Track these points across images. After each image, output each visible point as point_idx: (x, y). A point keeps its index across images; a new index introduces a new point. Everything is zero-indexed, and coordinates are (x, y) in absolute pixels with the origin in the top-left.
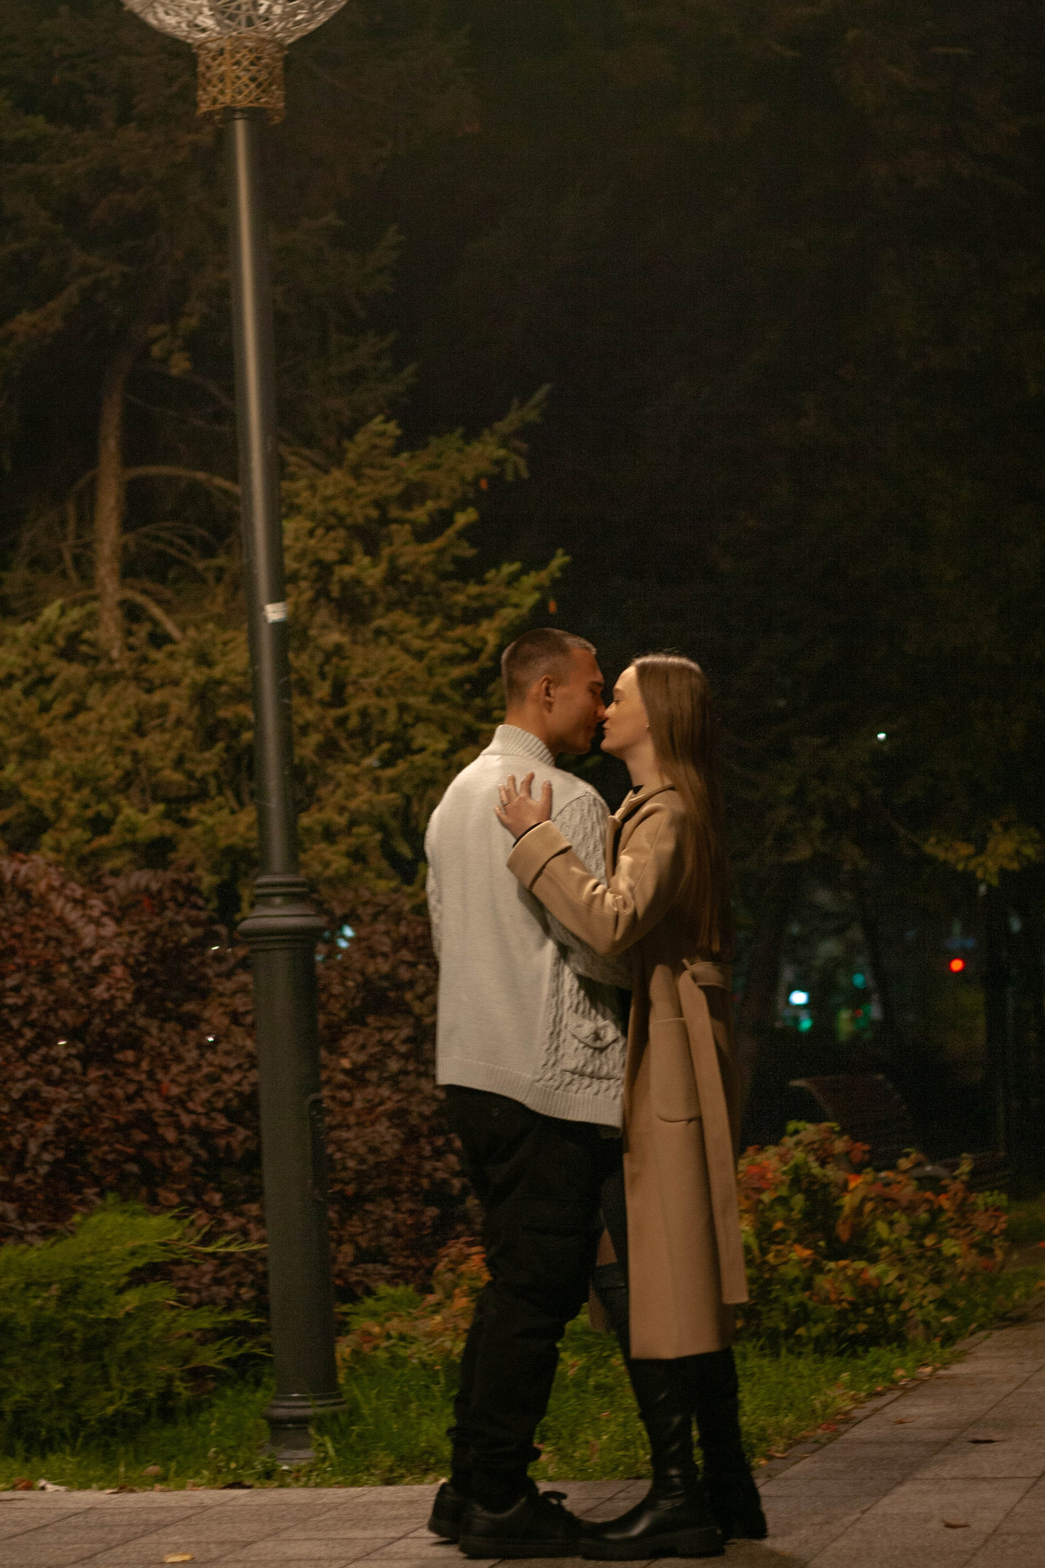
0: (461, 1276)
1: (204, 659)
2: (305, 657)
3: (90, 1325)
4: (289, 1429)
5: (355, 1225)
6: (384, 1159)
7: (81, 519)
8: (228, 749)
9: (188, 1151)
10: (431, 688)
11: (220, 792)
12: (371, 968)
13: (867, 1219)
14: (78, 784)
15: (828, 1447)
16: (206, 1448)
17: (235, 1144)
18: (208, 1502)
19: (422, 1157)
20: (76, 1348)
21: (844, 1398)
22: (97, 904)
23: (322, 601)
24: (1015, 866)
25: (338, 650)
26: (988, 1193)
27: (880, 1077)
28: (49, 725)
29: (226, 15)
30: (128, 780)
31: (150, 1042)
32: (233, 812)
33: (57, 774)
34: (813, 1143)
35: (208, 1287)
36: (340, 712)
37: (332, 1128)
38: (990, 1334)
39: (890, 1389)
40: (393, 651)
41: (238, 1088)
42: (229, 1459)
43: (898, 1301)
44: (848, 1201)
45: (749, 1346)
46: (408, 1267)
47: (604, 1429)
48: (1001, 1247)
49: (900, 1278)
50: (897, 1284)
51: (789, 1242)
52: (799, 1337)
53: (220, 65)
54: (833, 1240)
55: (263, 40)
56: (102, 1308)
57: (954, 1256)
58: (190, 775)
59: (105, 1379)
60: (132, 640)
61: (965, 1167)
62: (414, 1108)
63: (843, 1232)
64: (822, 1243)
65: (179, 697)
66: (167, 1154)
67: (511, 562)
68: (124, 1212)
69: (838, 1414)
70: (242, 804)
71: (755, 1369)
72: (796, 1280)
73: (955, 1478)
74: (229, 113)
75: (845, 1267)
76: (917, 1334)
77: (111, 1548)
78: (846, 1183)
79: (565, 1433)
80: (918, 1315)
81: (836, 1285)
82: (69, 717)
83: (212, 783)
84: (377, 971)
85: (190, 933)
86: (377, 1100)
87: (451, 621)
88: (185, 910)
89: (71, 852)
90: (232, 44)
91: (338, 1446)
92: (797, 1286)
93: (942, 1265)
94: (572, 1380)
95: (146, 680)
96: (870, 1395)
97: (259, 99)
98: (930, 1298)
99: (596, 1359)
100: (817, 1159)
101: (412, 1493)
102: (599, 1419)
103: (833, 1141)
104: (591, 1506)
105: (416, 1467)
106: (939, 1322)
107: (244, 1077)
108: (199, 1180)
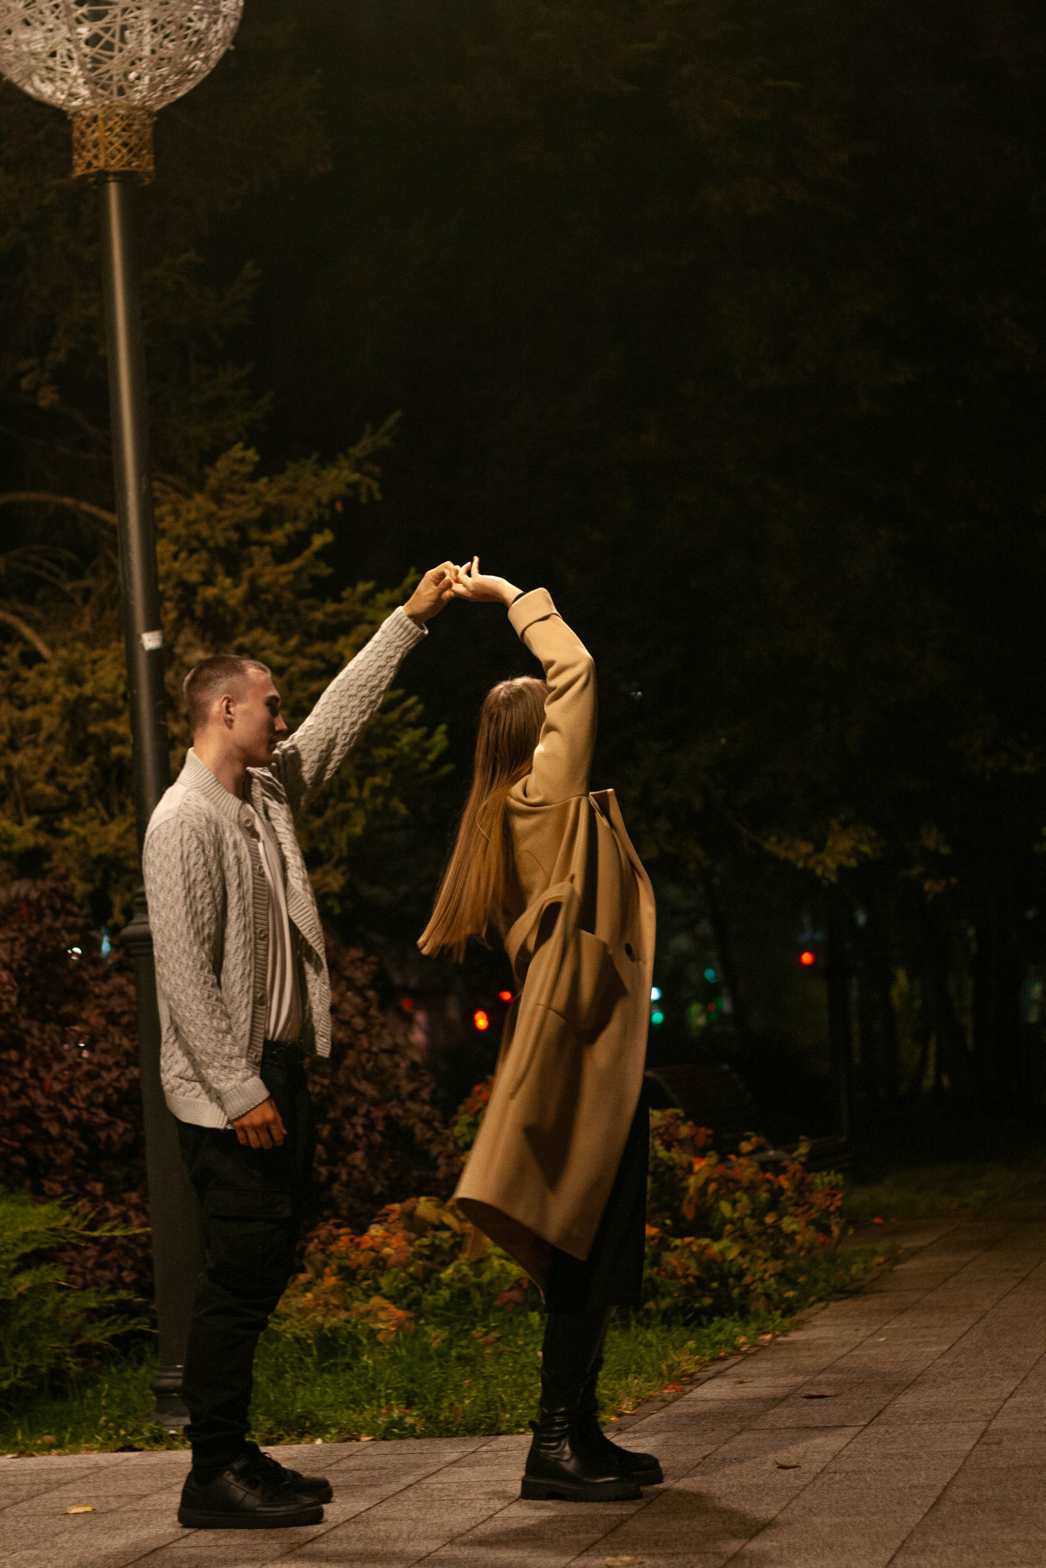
0: (330, 1256)
1: (74, 678)
4: (175, 1397)
8: (97, 763)
9: (70, 1144)
11: (91, 804)
13: (711, 1199)
15: (673, 1404)
16: (97, 1417)
17: (115, 1137)
18: (103, 1463)
21: (690, 1362)
23: (187, 620)
24: (853, 863)
26: (824, 1173)
27: (725, 1067)
29: (99, 85)
30: (3, 794)
31: (33, 1042)
32: (103, 823)
35: (92, 1270)
38: (827, 1305)
39: (732, 1355)
41: (116, 1084)
42: (120, 1426)
43: (741, 1275)
44: (693, 1182)
47: (466, 1394)
48: (837, 1223)
49: (743, 1254)
50: (740, 1260)
52: (648, 1311)
53: (93, 132)
54: (678, 1218)
55: (134, 108)
57: (794, 1233)
58: (62, 788)
61: (804, 1149)
63: (689, 1212)
64: (668, 1222)
65: (50, 714)
66: (50, 1147)
67: (366, 580)
68: (13, 1201)
69: (683, 1375)
70: (112, 816)
73: (789, 1428)
74: (102, 177)
75: (690, 1244)
76: (759, 1306)
77: (17, 1503)
78: (691, 1166)
79: (430, 1398)
80: (760, 1288)
81: (683, 1261)
83: (84, 795)
85: (67, 938)
87: (309, 638)
88: (62, 917)
90: (105, 112)
93: (782, 1241)
94: (436, 1351)
95: (18, 698)
96: (715, 1360)
97: (130, 163)
98: (771, 1272)
99: (458, 1333)
100: (663, 1143)
101: (291, 1451)
102: (461, 1386)
103: (678, 1126)
104: (456, 1458)
105: (293, 1430)
106: (781, 1295)
107: (123, 1074)
108: (80, 1171)
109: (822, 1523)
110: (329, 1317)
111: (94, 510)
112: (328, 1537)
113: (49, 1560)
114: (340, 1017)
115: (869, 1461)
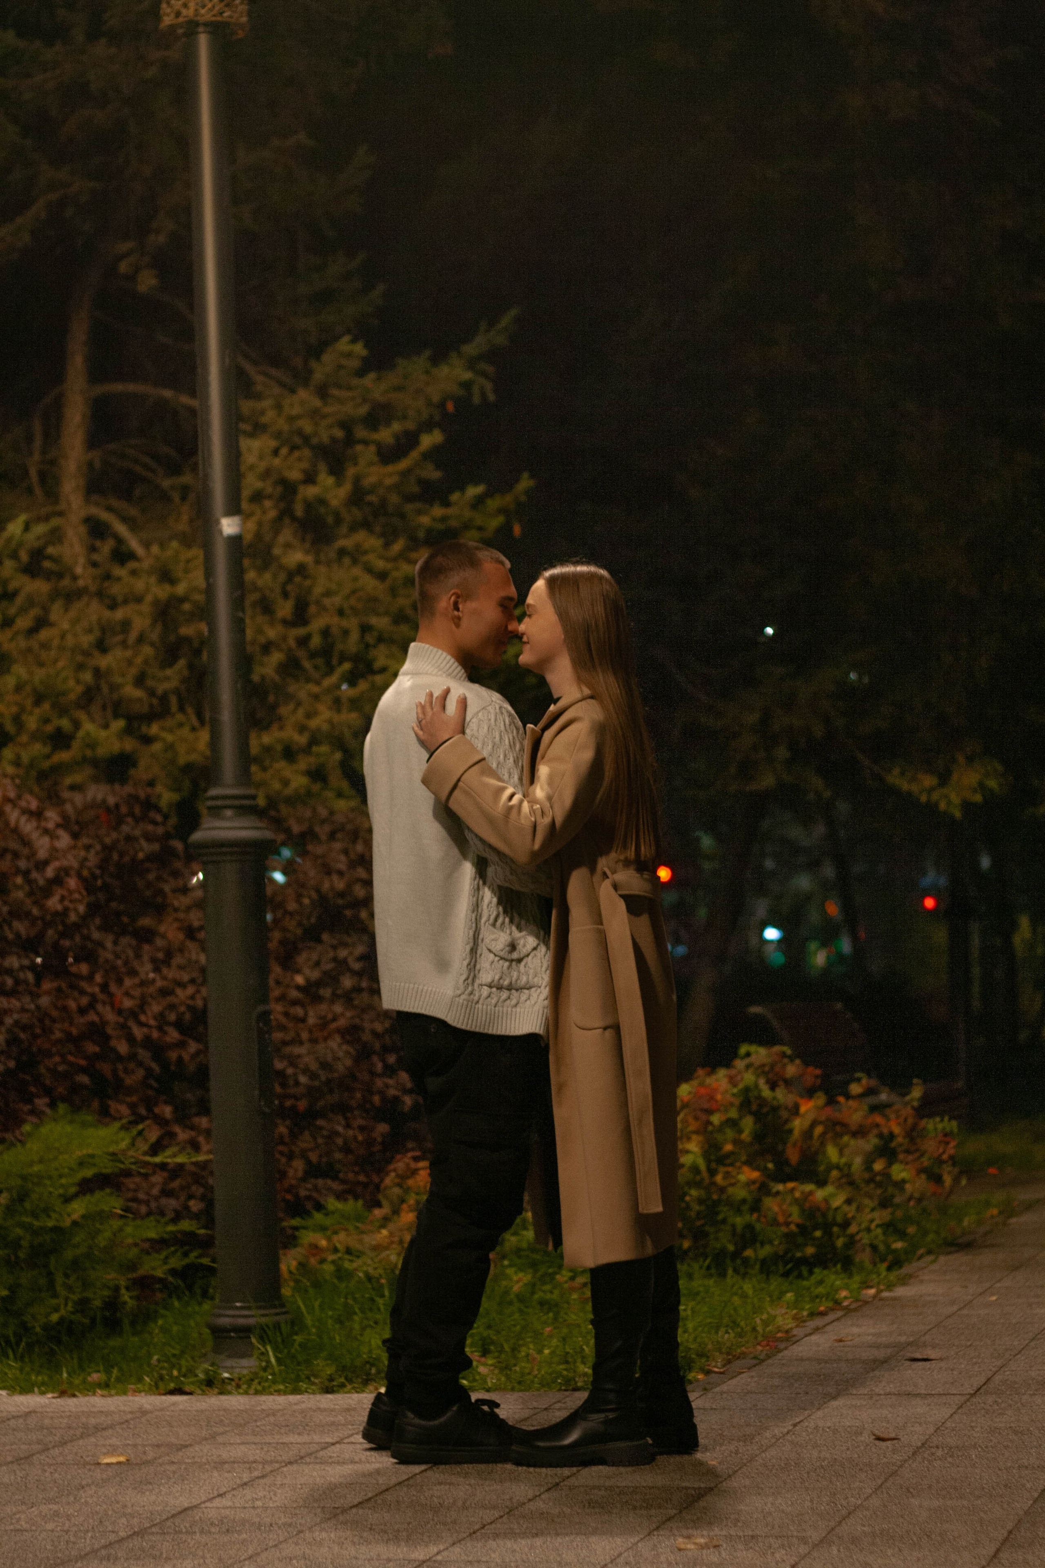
0: (407, 1190)
1: (166, 576)
2: (268, 576)
3: (36, 1232)
4: (233, 1337)
5: (305, 1141)
6: (336, 1075)
7: (46, 435)
8: (189, 667)
9: (140, 1064)
10: (394, 609)
11: (181, 710)
12: (326, 885)
13: (816, 1143)
14: (39, 700)
15: (766, 1363)
16: (150, 1355)
17: (186, 1057)
18: (147, 1407)
19: (373, 1073)
20: (21, 1255)
21: (786, 1316)
22: (52, 816)
23: (287, 521)
24: (978, 798)
25: (301, 569)
26: (938, 1119)
27: (839, 1006)
28: (12, 639)
30: (89, 697)
31: (106, 955)
32: (192, 730)
33: (19, 688)
34: (763, 1065)
35: (157, 1198)
36: (301, 631)
37: (285, 1043)
38: (937, 1258)
39: (832, 1309)
40: (357, 571)
41: (190, 1003)
42: (173, 1366)
43: (846, 1224)
44: (798, 1124)
45: (696, 1266)
46: (359, 1183)
47: (546, 1343)
48: (949, 1172)
49: (849, 1202)
50: (846, 1208)
51: (738, 1164)
52: (746, 1258)
54: (781, 1162)
56: (49, 1216)
57: (904, 1181)
58: (152, 693)
59: (51, 1285)
60: (95, 557)
61: (917, 1093)
62: (367, 1025)
63: (793, 1156)
64: (770, 1165)
65: (141, 614)
66: (120, 1067)
67: (476, 484)
68: (74, 1122)
69: (779, 1331)
70: (201, 722)
71: (701, 1289)
72: (744, 1201)
73: (889, 1394)
74: (192, 27)
75: (792, 1190)
76: (864, 1257)
77: (48, 1450)
78: (797, 1107)
79: (507, 1348)
80: (865, 1239)
81: (785, 1207)
82: (32, 631)
83: (173, 700)
84: (332, 888)
85: (147, 848)
86: (330, 1016)
87: (414, 543)
88: (142, 825)
89: (31, 765)
91: (279, 1355)
92: (745, 1208)
93: (890, 1189)
94: (517, 1296)
95: (109, 597)
96: (812, 1315)
97: (221, 14)
98: (877, 1222)
99: (542, 1276)
100: (767, 1082)
101: (350, 1401)
102: (542, 1334)
103: (785, 1065)
104: (527, 1416)
105: (357, 1377)
106: (888, 1246)
107: (198, 991)
108: (150, 1092)
109: (921, 1506)
112: (376, 1501)
113: (68, 1517)
115: (975, 1435)
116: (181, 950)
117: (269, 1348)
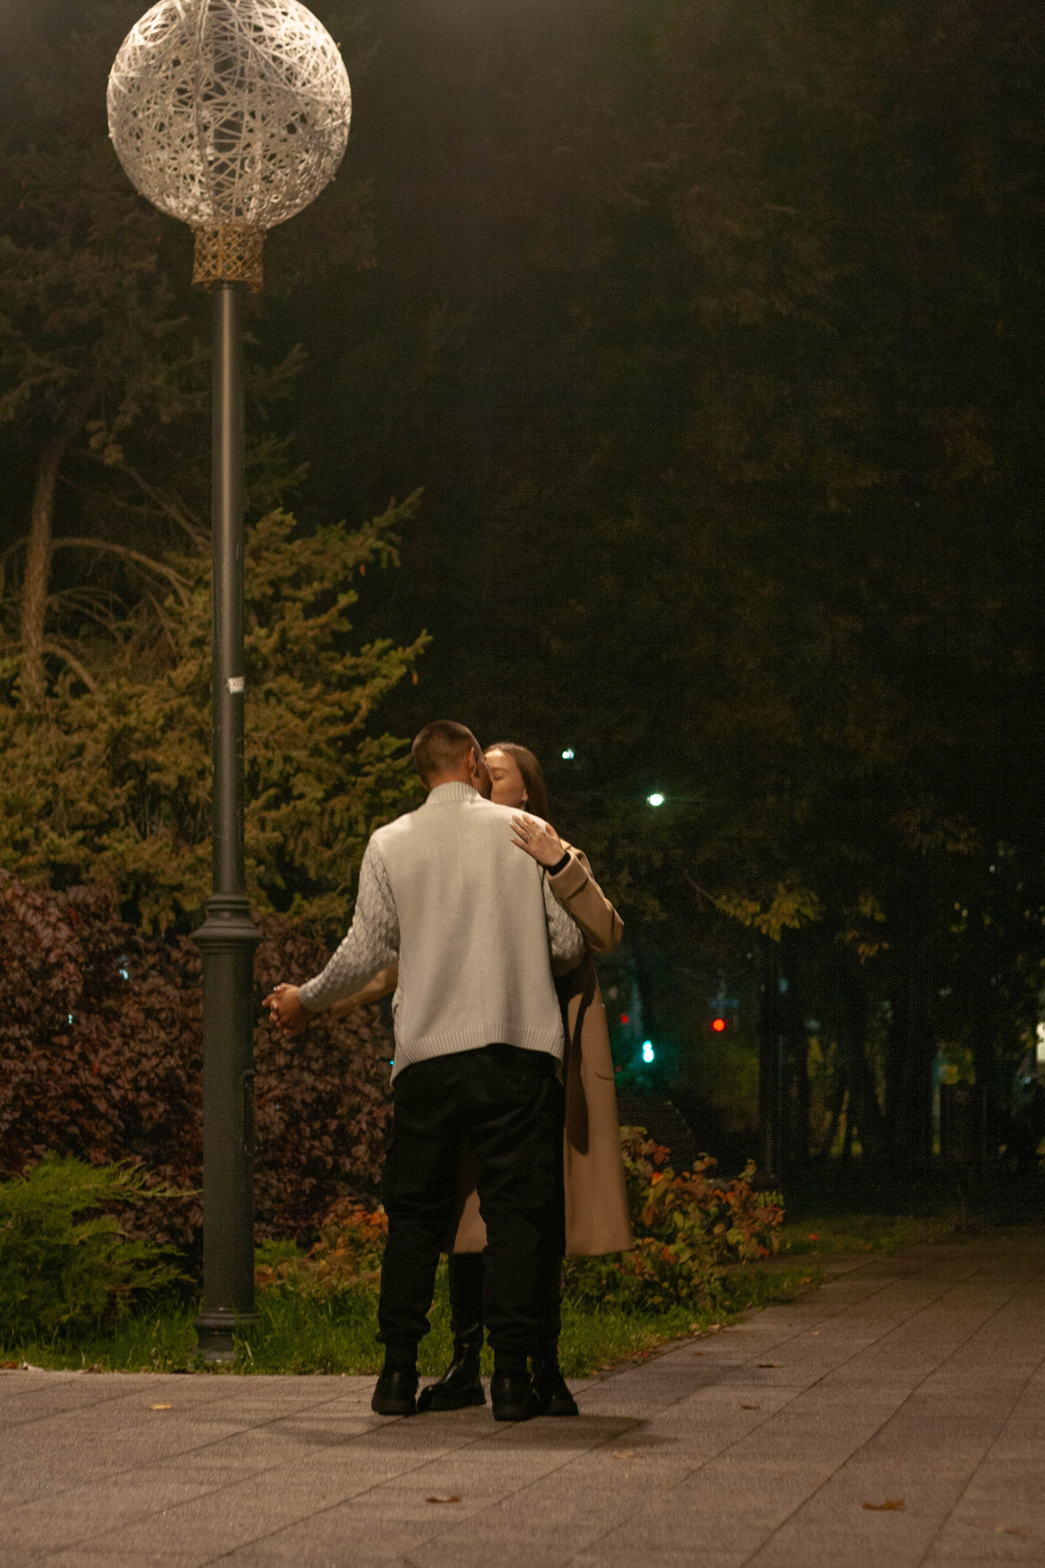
0: (344, 1228)
1: (120, 709)
3: (50, 1250)
4: (215, 1335)
8: (135, 787)
9: (109, 1122)
10: (310, 745)
11: (127, 824)
13: (667, 1209)
15: (643, 1366)
17: (155, 1116)
19: (301, 1137)
20: (37, 1268)
21: (653, 1338)
22: (54, 912)
24: (796, 924)
26: (767, 1193)
29: (222, 206)
30: (48, 809)
32: (137, 842)
39: (687, 1336)
40: (280, 710)
41: (157, 1071)
43: (689, 1278)
44: (652, 1193)
45: (571, 1303)
46: (289, 1226)
48: (777, 1238)
49: (693, 1258)
50: (690, 1263)
52: (608, 1302)
53: (214, 245)
55: (249, 227)
56: (61, 1236)
57: (738, 1243)
58: (102, 806)
59: (61, 1294)
60: (55, 689)
61: (750, 1171)
62: (298, 1096)
63: (646, 1219)
65: (97, 741)
66: (95, 1122)
67: (384, 638)
69: (649, 1347)
70: (143, 836)
71: (576, 1321)
74: (218, 284)
75: (650, 1244)
76: (706, 1303)
77: (104, 1401)
78: (651, 1178)
80: (706, 1288)
83: (120, 815)
86: (266, 1088)
87: (329, 687)
88: (109, 921)
90: (224, 229)
91: (255, 1350)
93: (727, 1250)
95: (65, 723)
96: (672, 1339)
97: (244, 274)
98: (716, 1276)
103: (642, 1143)
108: (117, 1146)
110: (342, 1280)
111: (142, 558)
114: (349, 1026)
115: (817, 1408)
116: (144, 1028)
117: (246, 1343)
